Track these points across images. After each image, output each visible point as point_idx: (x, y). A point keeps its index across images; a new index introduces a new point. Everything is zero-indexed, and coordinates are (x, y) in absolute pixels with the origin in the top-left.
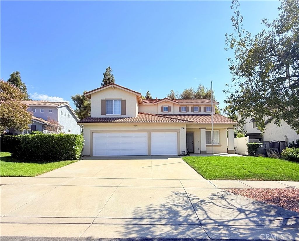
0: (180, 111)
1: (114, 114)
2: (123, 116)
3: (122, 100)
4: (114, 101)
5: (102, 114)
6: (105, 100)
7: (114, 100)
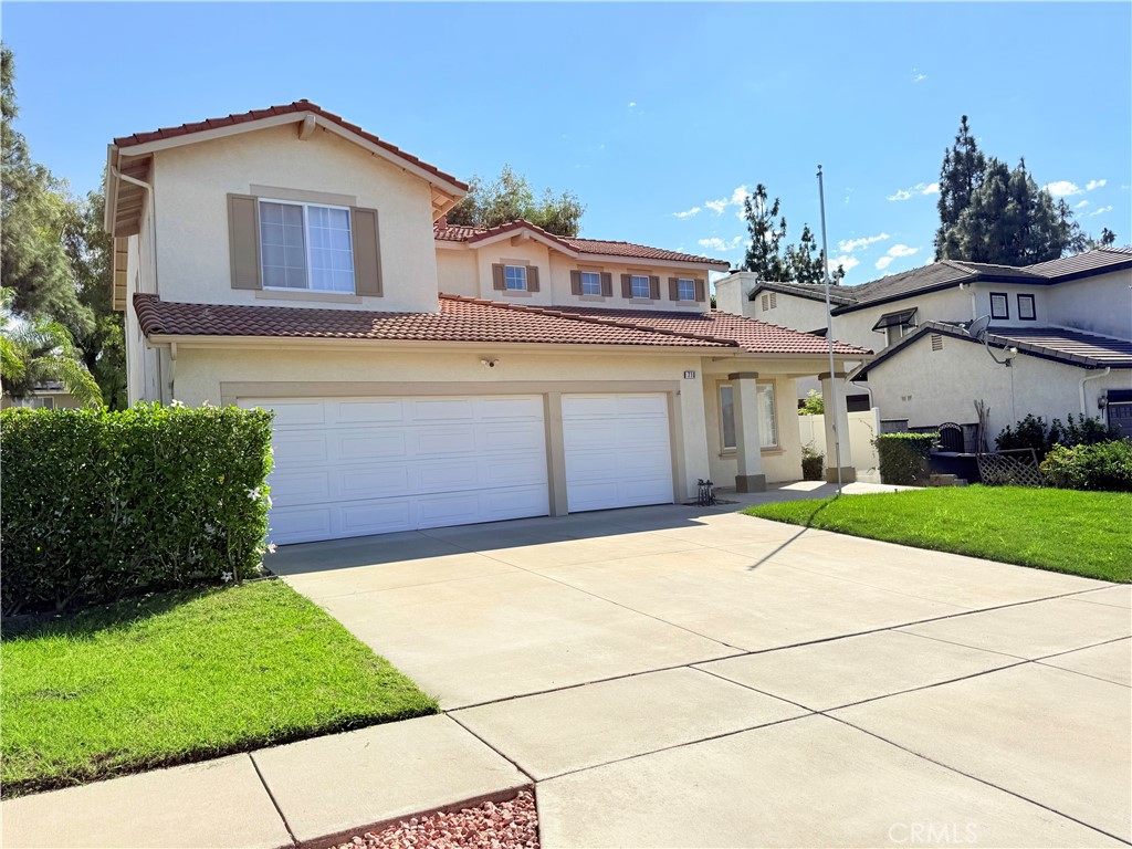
0: (577, 289)
1: (310, 290)
2: (368, 304)
3: (357, 211)
4: (306, 210)
5: (238, 282)
6: (253, 199)
7: (306, 205)
